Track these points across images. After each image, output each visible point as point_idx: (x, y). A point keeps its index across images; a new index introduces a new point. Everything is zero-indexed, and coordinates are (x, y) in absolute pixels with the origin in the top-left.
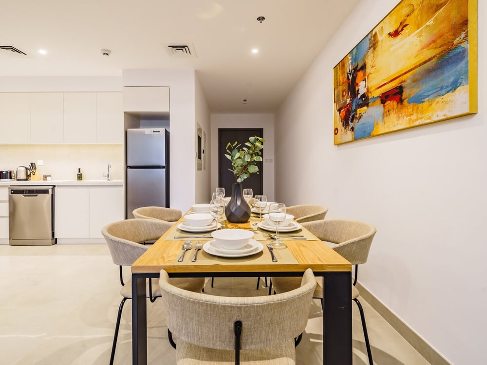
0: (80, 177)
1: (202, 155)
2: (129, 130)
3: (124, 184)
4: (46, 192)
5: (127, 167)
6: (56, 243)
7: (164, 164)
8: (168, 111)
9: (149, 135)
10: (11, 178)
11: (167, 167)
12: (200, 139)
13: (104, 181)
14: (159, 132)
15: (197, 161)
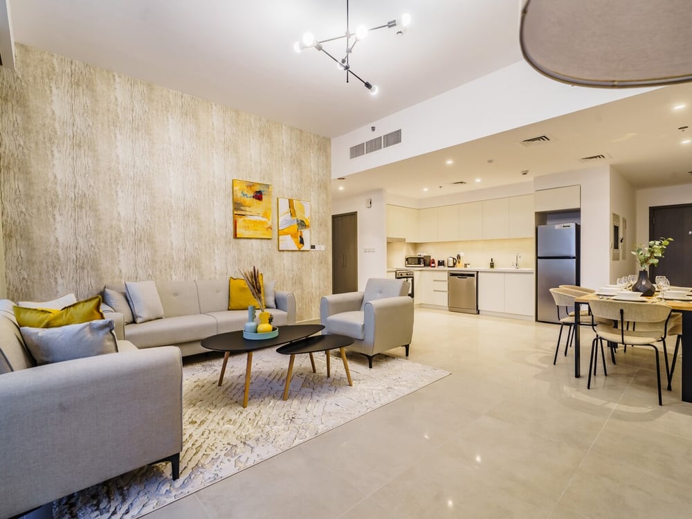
0: (492, 266)
1: (620, 245)
2: (539, 227)
3: (534, 272)
4: (473, 275)
5: (538, 258)
6: (479, 313)
7: (574, 255)
8: (579, 207)
9: (559, 230)
10: (445, 265)
11: (578, 258)
12: (616, 229)
13: (514, 269)
14: (569, 226)
15: (612, 252)
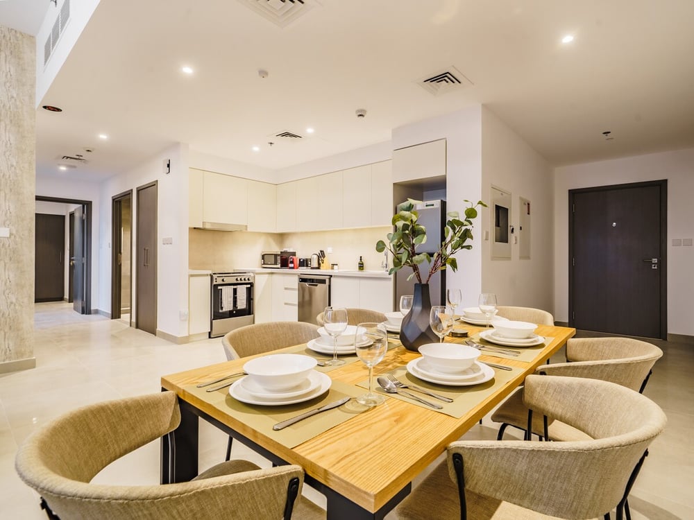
0: (361, 266)
3: (392, 277)
4: (323, 282)
8: (444, 174)
9: (421, 211)
10: (307, 266)
14: (433, 205)
15: (490, 246)
